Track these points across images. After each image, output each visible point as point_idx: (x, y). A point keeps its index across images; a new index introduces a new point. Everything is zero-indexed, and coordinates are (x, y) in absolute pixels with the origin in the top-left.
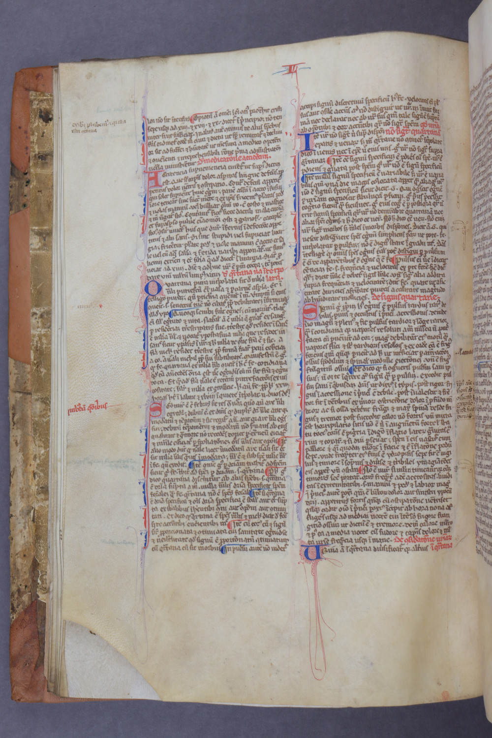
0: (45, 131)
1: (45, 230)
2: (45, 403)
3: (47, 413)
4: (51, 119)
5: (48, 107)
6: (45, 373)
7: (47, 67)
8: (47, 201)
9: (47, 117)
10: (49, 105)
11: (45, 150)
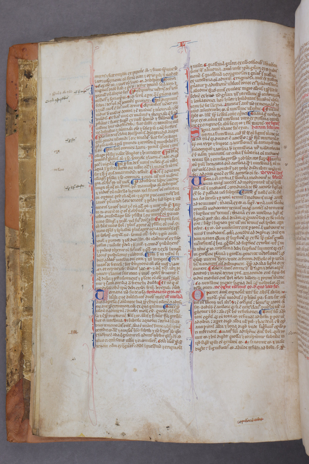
0: (28, 84)
1: (28, 146)
2: (28, 255)
3: (29, 261)
4: (31, 77)
5: (29, 69)
6: (28, 236)
7: (29, 44)
8: (29, 128)
9: (29, 75)
10: (30, 68)
11: (28, 96)
